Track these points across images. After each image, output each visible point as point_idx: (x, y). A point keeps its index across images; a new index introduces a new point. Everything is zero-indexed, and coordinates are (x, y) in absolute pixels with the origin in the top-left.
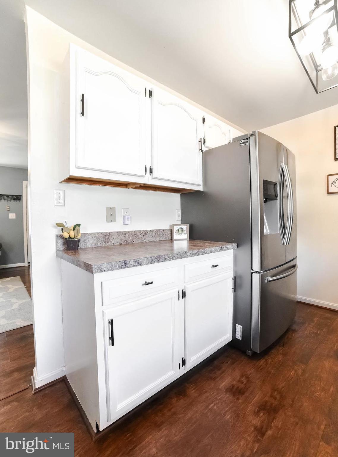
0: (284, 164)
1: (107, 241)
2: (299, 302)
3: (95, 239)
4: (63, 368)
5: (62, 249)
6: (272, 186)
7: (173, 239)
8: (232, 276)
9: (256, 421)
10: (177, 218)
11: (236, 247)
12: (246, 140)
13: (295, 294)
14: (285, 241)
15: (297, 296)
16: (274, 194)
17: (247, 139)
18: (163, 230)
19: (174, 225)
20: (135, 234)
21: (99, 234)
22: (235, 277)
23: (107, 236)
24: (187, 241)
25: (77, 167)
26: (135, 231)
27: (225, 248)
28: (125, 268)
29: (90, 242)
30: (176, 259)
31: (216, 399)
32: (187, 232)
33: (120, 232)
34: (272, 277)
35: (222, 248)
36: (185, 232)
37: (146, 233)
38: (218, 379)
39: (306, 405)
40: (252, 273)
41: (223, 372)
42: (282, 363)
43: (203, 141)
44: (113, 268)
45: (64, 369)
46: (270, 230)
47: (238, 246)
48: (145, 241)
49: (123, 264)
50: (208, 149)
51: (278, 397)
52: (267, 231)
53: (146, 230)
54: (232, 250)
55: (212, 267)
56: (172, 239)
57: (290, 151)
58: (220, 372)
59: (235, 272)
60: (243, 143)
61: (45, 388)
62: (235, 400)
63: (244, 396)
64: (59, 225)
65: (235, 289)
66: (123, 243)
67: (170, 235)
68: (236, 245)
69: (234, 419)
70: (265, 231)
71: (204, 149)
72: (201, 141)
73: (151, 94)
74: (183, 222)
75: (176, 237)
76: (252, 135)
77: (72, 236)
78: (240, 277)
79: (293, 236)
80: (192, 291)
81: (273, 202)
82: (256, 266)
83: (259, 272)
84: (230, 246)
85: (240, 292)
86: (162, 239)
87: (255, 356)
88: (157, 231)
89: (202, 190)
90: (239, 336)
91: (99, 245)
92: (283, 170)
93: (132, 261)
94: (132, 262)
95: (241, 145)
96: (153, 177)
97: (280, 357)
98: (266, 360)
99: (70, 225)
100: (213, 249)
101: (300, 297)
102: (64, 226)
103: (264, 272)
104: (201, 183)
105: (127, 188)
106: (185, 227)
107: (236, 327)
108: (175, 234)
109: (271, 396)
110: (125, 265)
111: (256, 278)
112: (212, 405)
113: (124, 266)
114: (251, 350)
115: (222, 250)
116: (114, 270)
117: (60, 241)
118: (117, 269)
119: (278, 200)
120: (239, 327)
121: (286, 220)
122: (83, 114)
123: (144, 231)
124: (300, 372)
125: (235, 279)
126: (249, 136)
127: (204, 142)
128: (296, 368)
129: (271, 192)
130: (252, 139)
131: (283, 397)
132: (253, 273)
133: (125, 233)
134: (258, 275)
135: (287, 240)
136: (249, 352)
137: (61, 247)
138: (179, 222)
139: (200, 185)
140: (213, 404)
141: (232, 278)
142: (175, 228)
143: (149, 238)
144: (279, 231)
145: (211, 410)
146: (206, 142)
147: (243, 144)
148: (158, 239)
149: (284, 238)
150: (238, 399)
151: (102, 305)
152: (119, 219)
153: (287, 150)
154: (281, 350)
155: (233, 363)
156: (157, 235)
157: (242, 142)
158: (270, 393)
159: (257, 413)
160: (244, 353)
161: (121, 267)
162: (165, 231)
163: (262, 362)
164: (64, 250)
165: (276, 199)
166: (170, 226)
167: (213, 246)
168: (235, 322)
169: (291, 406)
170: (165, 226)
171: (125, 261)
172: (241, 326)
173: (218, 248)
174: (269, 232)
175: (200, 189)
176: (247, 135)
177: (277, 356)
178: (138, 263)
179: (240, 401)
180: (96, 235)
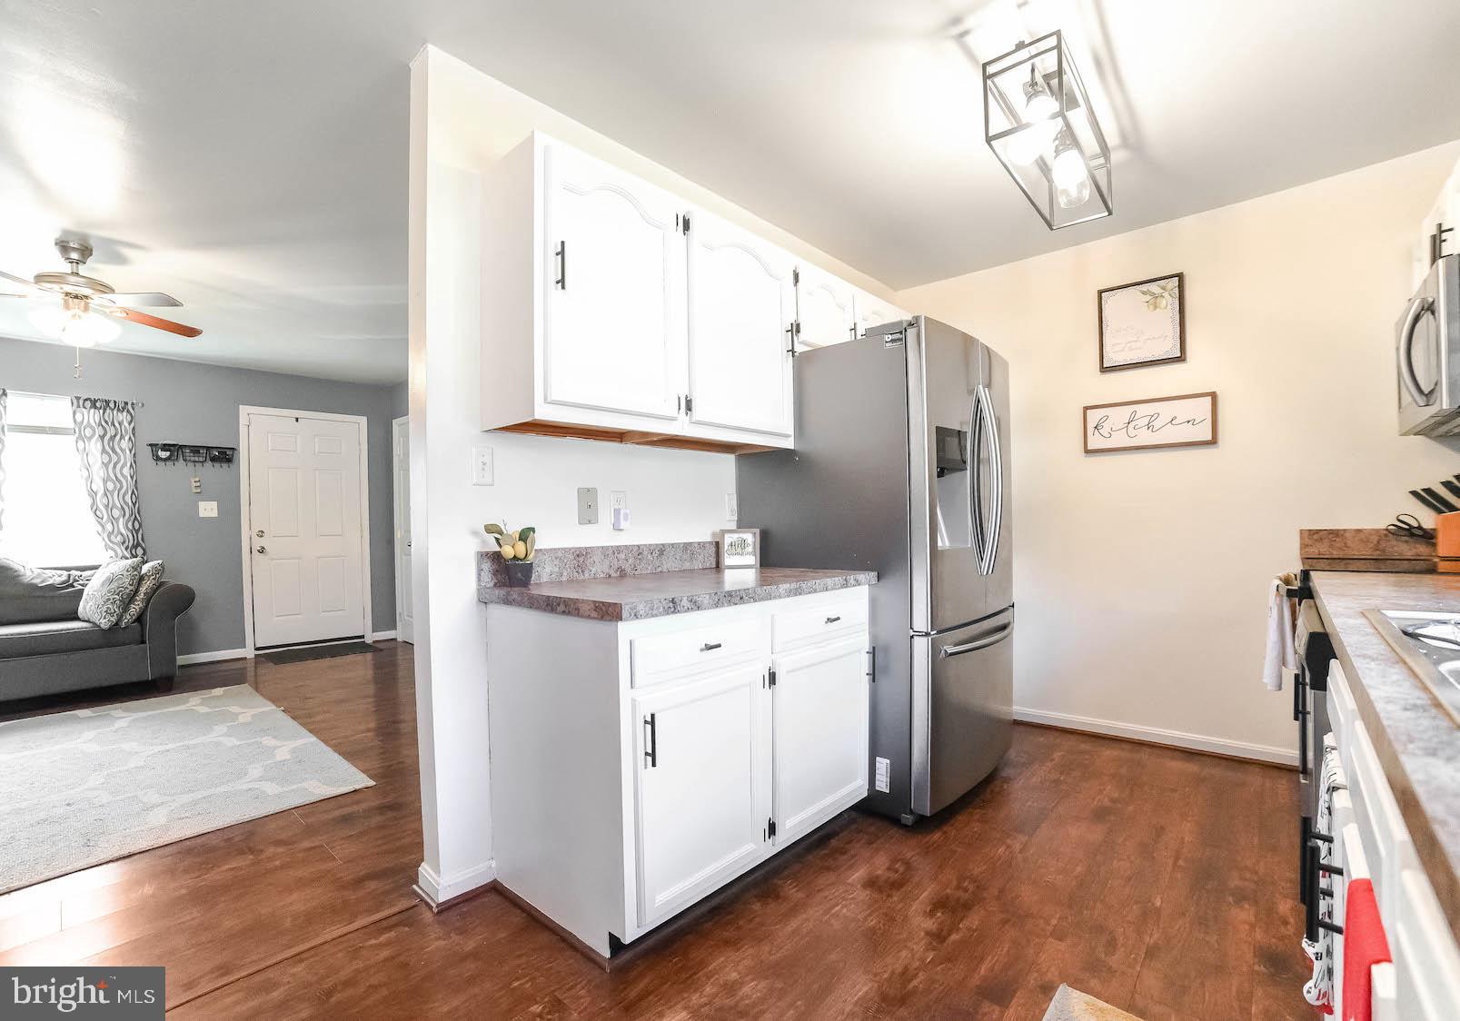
0: (981, 387)
1: (581, 568)
2: (1017, 723)
3: (556, 562)
4: (491, 861)
5: (491, 584)
6: (955, 440)
7: (722, 566)
8: (867, 647)
9: (930, 924)
10: (726, 515)
11: (874, 581)
12: (898, 336)
13: (1009, 701)
14: (985, 565)
15: (1014, 707)
16: (959, 458)
17: (901, 333)
18: (699, 543)
19: (724, 532)
20: (638, 551)
21: (565, 550)
22: (874, 648)
23: (581, 555)
24: (754, 570)
25: (549, 400)
26: (638, 546)
27: (852, 581)
28: (673, 612)
29: (548, 570)
30: (760, 601)
31: (844, 899)
32: (754, 548)
33: (607, 548)
34: (956, 645)
35: (846, 580)
36: (750, 549)
37: (662, 550)
38: (843, 869)
39: (1027, 895)
40: (912, 637)
41: (853, 857)
42: (980, 835)
43: (795, 329)
44: (655, 612)
45: (494, 864)
46: (950, 541)
47: (879, 578)
48: (660, 569)
49: (671, 605)
50: (810, 349)
51: (971, 888)
52: (944, 542)
53: (663, 545)
54: (866, 587)
55: (826, 622)
56: (718, 567)
57: (997, 354)
58: (845, 857)
59: (874, 637)
60: (893, 341)
61: (458, 904)
62: (885, 898)
63: (903, 889)
64: (490, 529)
65: (873, 675)
66: (613, 575)
67: (714, 555)
68: (873, 575)
69: (884, 925)
70: (940, 544)
71: (799, 349)
72: (791, 330)
73: (686, 225)
74: (742, 524)
75: (728, 560)
76: (911, 325)
77: (522, 555)
78: (886, 649)
79: (1003, 554)
80: (788, 672)
81: (957, 475)
82: (921, 621)
83: (927, 634)
84: (862, 576)
85: (883, 683)
86: (698, 565)
87: (923, 824)
88: (687, 546)
89: (793, 448)
90: (883, 785)
91: (564, 579)
92: (979, 401)
93: (685, 599)
94: (685, 603)
95: (888, 345)
96: (694, 420)
97: (976, 827)
98: (945, 832)
99: (513, 528)
100: (829, 581)
101: (1022, 709)
102: (501, 533)
103: (939, 632)
104: (791, 431)
105: (622, 442)
106: (750, 538)
107: (877, 764)
108: (726, 555)
109: (958, 887)
110: (673, 607)
111: (922, 647)
112: (837, 909)
113: (673, 609)
114: (911, 812)
115: (846, 585)
116: (656, 615)
117: (487, 566)
118: (661, 615)
119: (968, 472)
120: (883, 764)
121: (987, 515)
122: (562, 282)
123: (657, 545)
124: (1018, 847)
125: (873, 652)
126: (905, 325)
127: (798, 331)
128: (1009, 841)
129: (954, 454)
130: (911, 333)
131: (980, 887)
132: (915, 637)
133: (618, 549)
134: (925, 639)
135: (990, 560)
136: (908, 819)
137: (488, 579)
138: (733, 526)
139: (788, 436)
140: (839, 907)
141: (867, 650)
142: (728, 539)
143: (669, 564)
144: (970, 542)
145: (836, 915)
146: (801, 330)
147: (890, 344)
148: (687, 565)
149: (982, 559)
150: (889, 896)
151: (632, 687)
152: (605, 516)
153: (988, 352)
154: (977, 813)
155: (870, 843)
156: (685, 557)
157: (888, 338)
158: (955, 883)
159: (931, 914)
160: (896, 822)
161: (667, 612)
162: (702, 545)
163: (937, 836)
164: (495, 585)
165: (961, 470)
166: (714, 534)
167: (829, 577)
168: (874, 752)
169: (998, 898)
170: (701, 534)
171: (673, 599)
172: (888, 761)
173: (838, 580)
174: (947, 544)
175: (789, 444)
176: (901, 322)
177: (969, 824)
178: (696, 606)
179: (895, 899)
180: (560, 554)
